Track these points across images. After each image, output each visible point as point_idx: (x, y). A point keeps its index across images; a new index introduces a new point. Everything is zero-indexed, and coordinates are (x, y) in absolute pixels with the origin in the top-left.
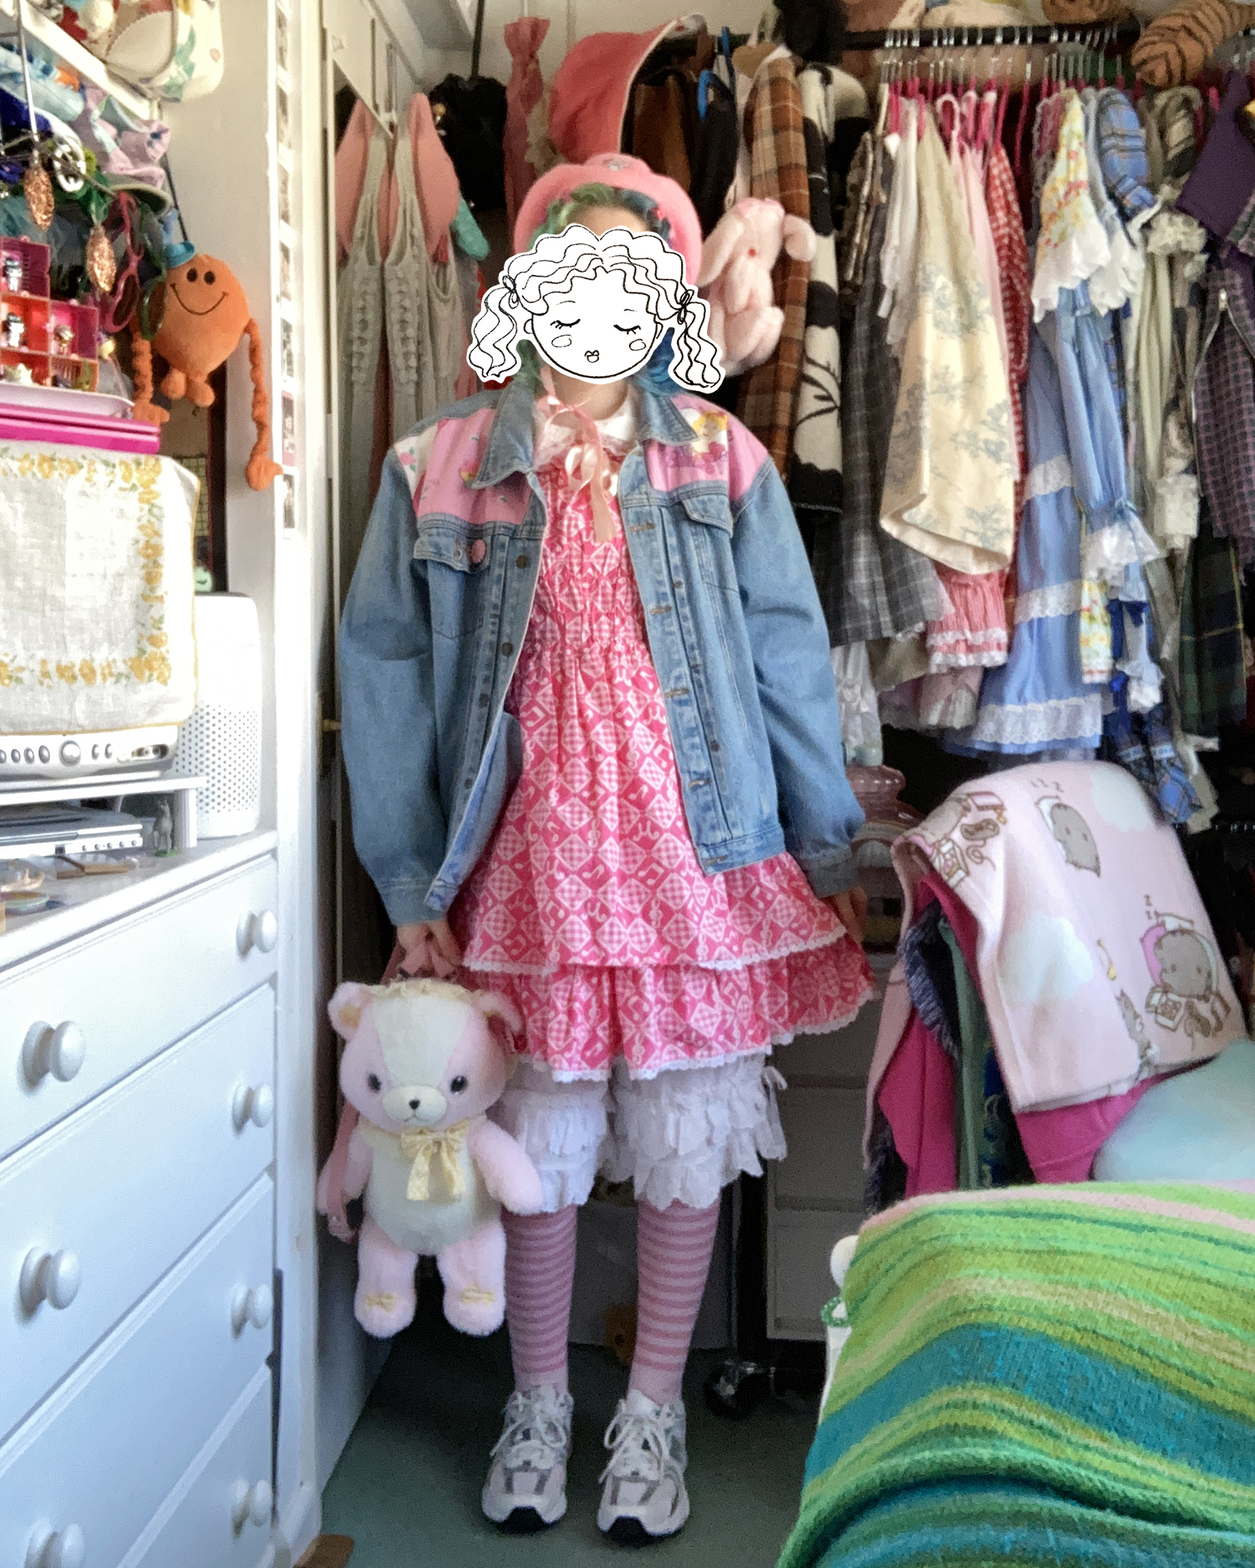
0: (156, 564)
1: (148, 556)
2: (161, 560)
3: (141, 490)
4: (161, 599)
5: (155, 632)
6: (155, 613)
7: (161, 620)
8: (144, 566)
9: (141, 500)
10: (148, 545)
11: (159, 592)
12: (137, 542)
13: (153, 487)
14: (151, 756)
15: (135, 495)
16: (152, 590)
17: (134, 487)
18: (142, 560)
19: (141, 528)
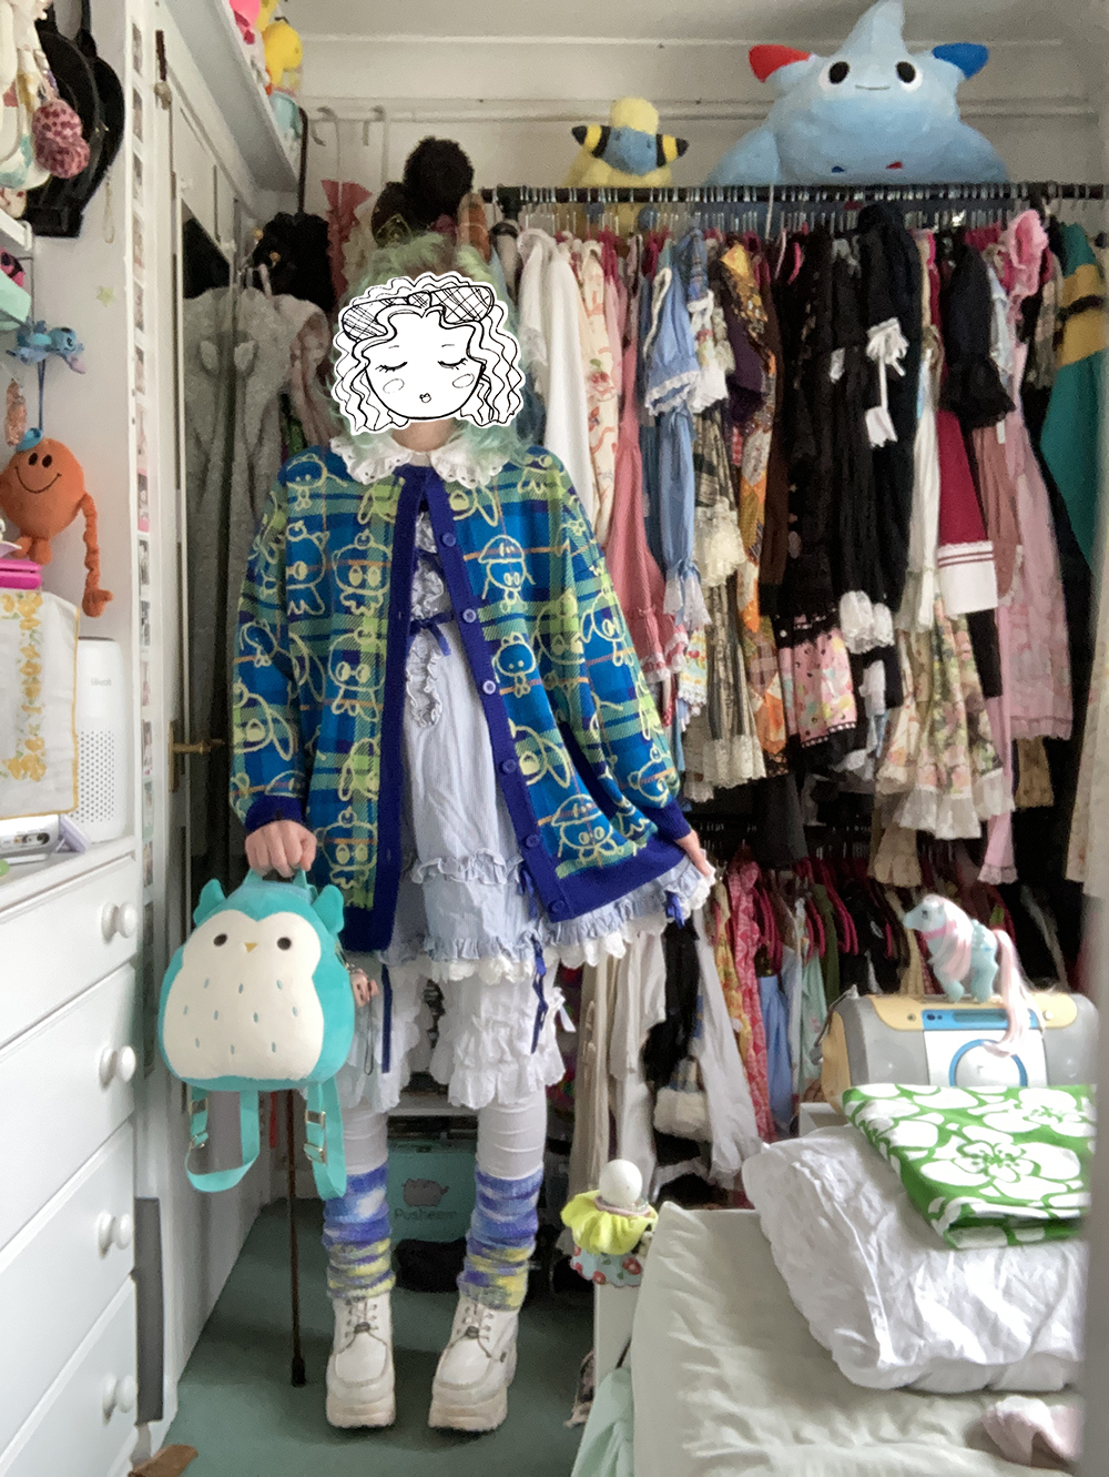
0: (35, 680)
1: (29, 674)
2: (39, 677)
3: (23, 618)
4: (39, 710)
5: (33, 738)
6: (33, 721)
7: (38, 727)
8: (25, 682)
9: (22, 627)
10: (29, 664)
11: (37, 704)
12: (19, 661)
13: (34, 616)
14: (35, 843)
15: (17, 622)
16: (31, 702)
17: (15, 616)
18: (23, 677)
19: (23, 650)
